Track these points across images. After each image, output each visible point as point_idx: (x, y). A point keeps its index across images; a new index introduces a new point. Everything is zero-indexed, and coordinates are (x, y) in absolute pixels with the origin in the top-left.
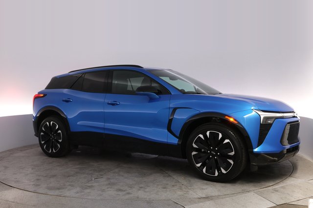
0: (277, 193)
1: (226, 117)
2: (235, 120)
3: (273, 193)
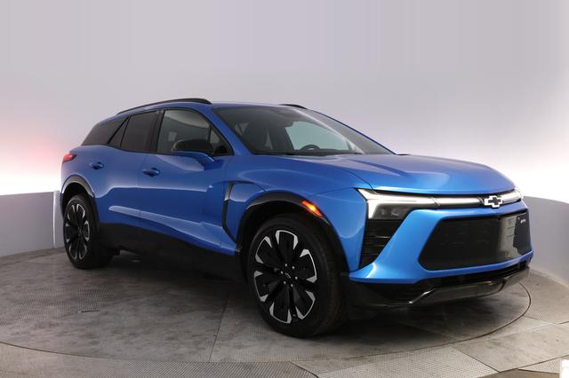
1: (304, 203)
2: (318, 209)
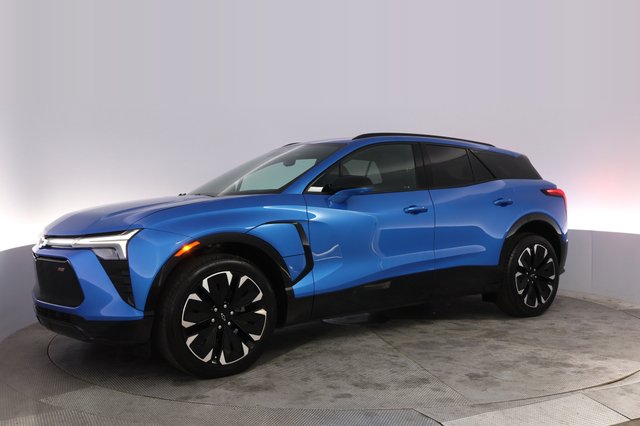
0: (631, 395)
3: (622, 394)
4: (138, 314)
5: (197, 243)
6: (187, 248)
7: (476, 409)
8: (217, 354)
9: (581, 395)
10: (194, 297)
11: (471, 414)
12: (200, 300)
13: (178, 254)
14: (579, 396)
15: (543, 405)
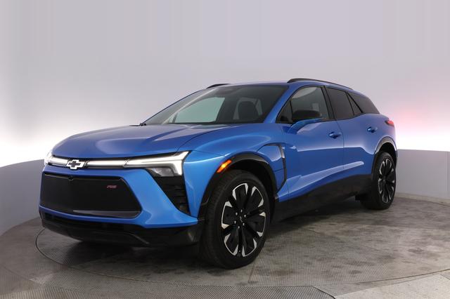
4: (193, 220)
5: (229, 162)
6: (224, 166)
7: (360, 286)
8: (240, 249)
9: (439, 276)
10: (228, 204)
11: (356, 290)
12: (231, 206)
13: (219, 171)
14: (438, 276)
15: (410, 283)
